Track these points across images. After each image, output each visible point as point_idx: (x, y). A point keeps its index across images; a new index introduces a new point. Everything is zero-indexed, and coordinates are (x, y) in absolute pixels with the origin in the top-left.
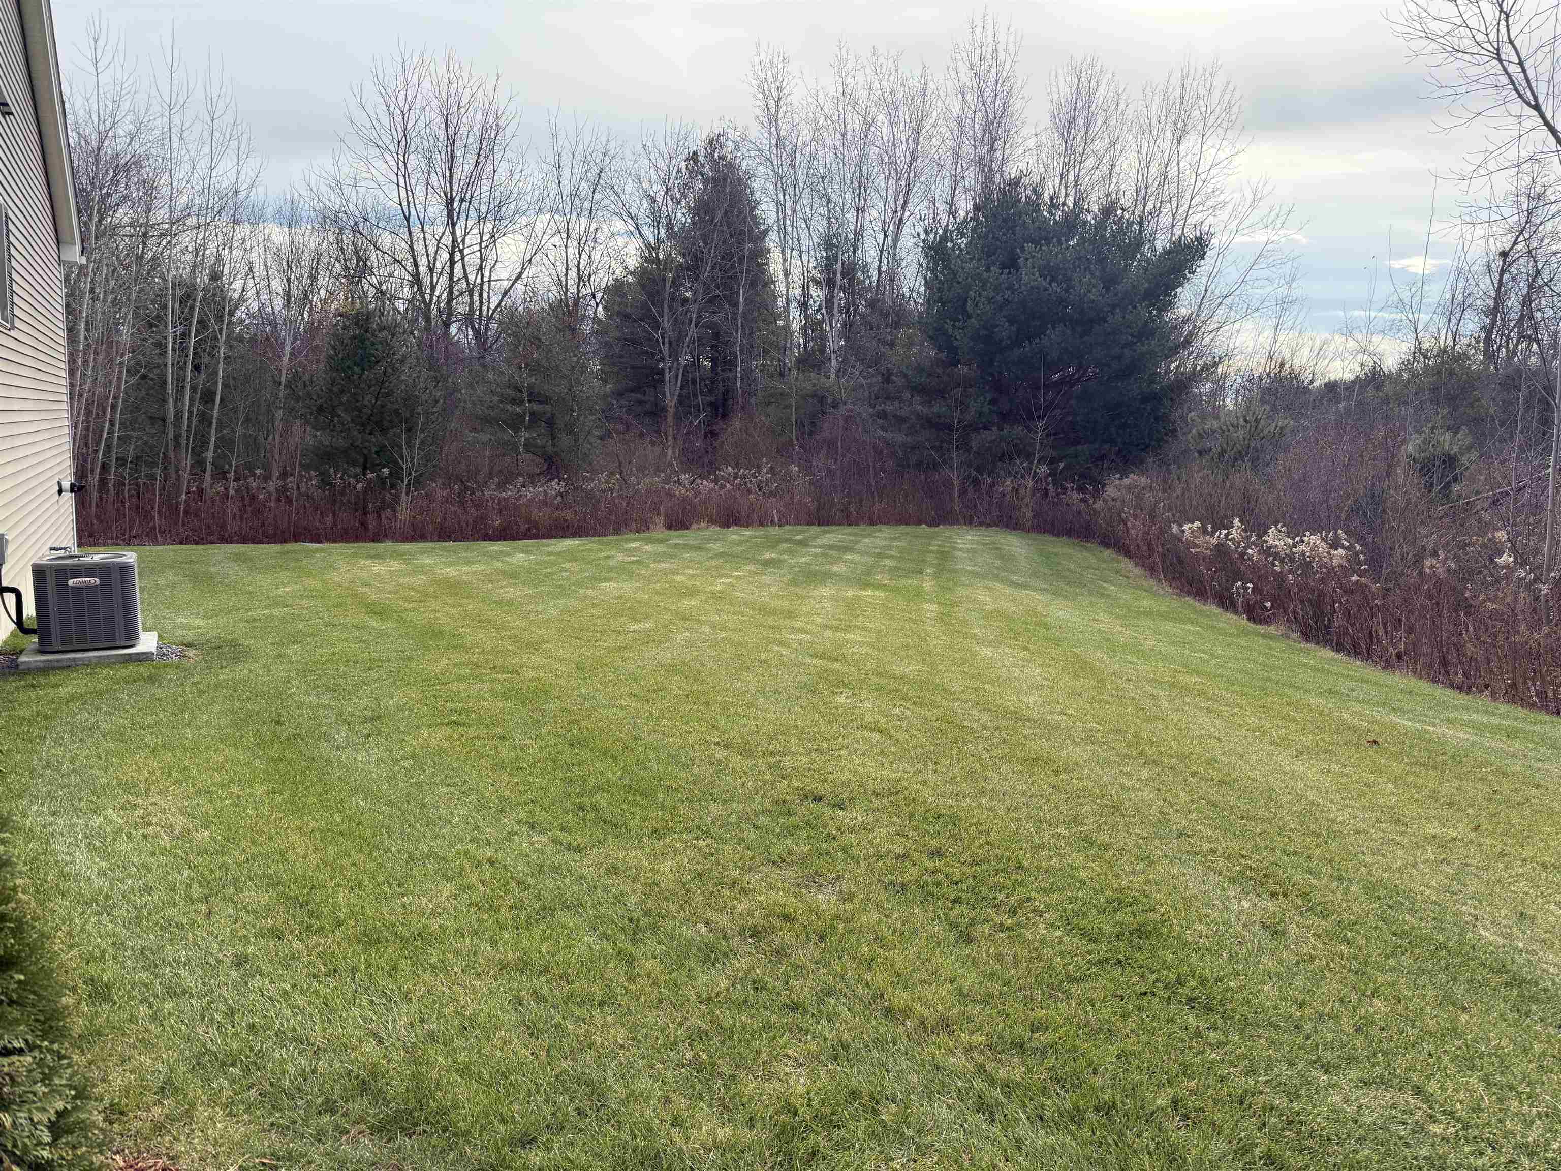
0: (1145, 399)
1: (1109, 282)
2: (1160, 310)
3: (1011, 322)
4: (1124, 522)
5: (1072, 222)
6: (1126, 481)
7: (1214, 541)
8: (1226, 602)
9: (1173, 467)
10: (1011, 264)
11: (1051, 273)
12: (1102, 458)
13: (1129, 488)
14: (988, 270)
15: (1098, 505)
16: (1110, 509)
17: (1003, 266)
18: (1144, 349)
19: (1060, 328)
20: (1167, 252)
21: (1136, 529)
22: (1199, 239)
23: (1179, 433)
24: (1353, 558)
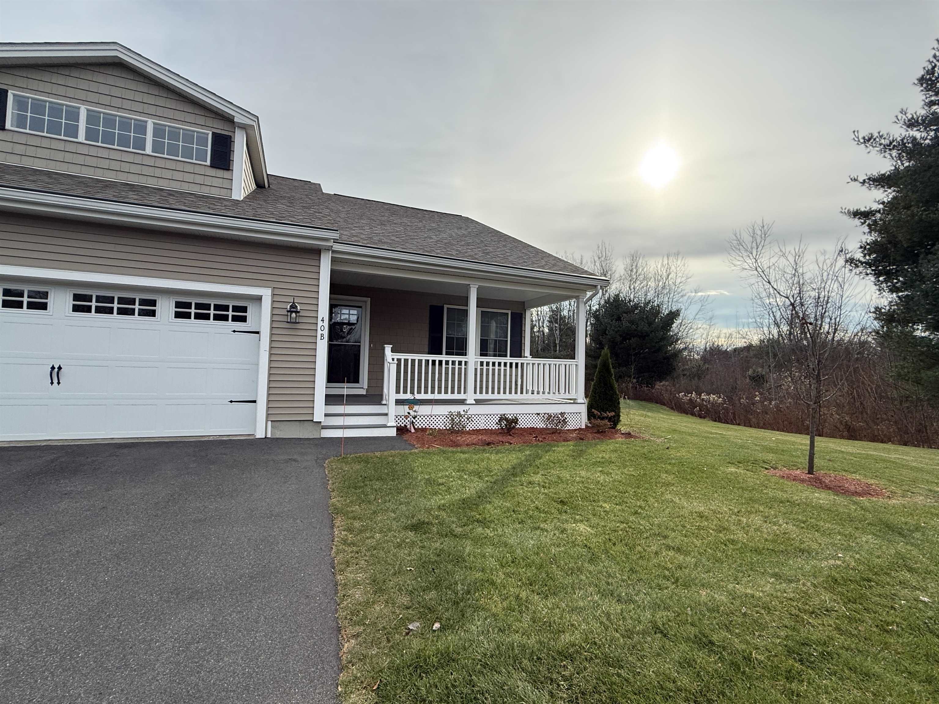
0: (664, 359)
1: (650, 324)
2: (667, 331)
3: (620, 336)
4: (663, 395)
5: (636, 306)
6: (661, 384)
7: (688, 398)
8: (693, 414)
9: (676, 380)
10: (619, 319)
11: (632, 322)
12: (652, 377)
13: (663, 386)
14: (612, 321)
15: (653, 391)
16: (657, 392)
17: (616, 320)
18: (662, 344)
19: (635, 339)
20: (668, 314)
21: (666, 396)
22: (678, 310)
23: (677, 369)
24: (724, 400)
